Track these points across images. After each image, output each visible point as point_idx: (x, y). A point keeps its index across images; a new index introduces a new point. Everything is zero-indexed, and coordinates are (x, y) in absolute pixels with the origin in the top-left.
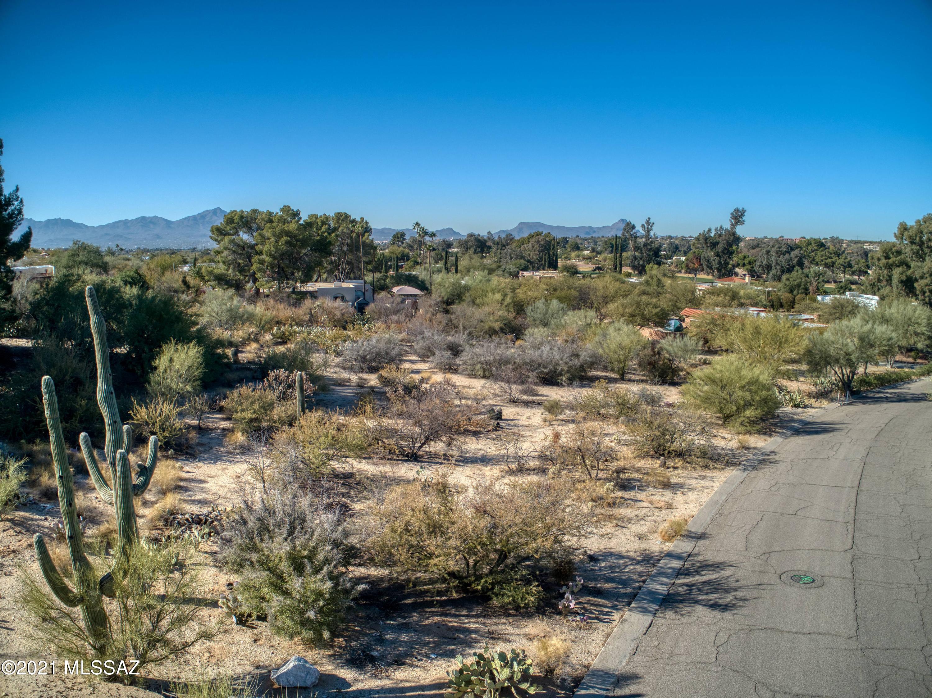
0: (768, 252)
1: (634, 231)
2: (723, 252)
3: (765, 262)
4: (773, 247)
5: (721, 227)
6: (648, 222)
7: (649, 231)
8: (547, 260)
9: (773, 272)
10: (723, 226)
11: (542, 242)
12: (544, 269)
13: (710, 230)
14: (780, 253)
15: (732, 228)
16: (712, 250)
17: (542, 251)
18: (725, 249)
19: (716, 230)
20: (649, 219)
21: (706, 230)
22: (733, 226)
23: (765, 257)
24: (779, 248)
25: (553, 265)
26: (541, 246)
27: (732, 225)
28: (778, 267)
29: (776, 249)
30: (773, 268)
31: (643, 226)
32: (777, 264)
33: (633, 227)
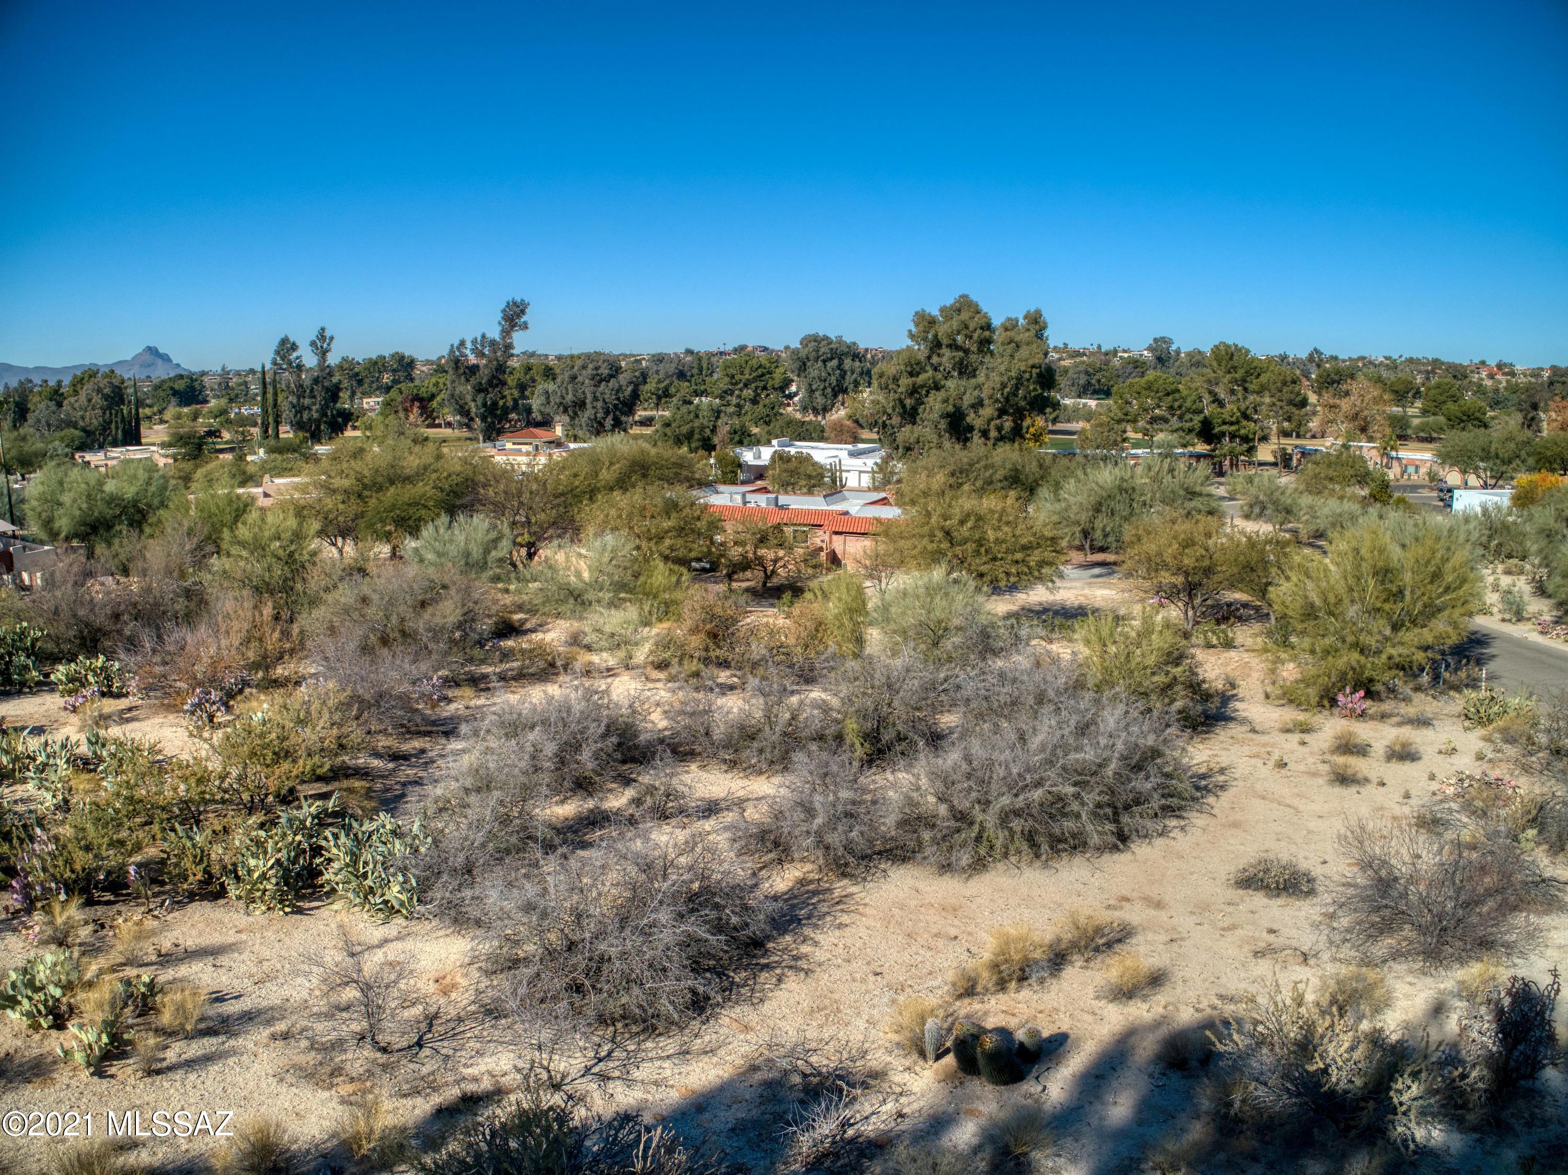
0: (573, 378)
1: (295, 355)
2: (490, 383)
3: (570, 397)
4: (584, 367)
5: (483, 336)
6: (322, 336)
7: (324, 353)
8: (121, 426)
9: (589, 413)
10: (488, 335)
11: (107, 391)
12: (115, 444)
13: (462, 343)
14: (599, 379)
15: (504, 338)
16: (468, 380)
17: (110, 408)
18: (494, 377)
19: (474, 342)
20: (323, 329)
21: (456, 343)
22: (506, 333)
23: (570, 387)
24: (597, 369)
25: (132, 437)
26: (106, 397)
27: (503, 331)
28: (599, 404)
29: (589, 371)
30: (589, 406)
31: (313, 344)
32: (596, 399)
33: (294, 347)
